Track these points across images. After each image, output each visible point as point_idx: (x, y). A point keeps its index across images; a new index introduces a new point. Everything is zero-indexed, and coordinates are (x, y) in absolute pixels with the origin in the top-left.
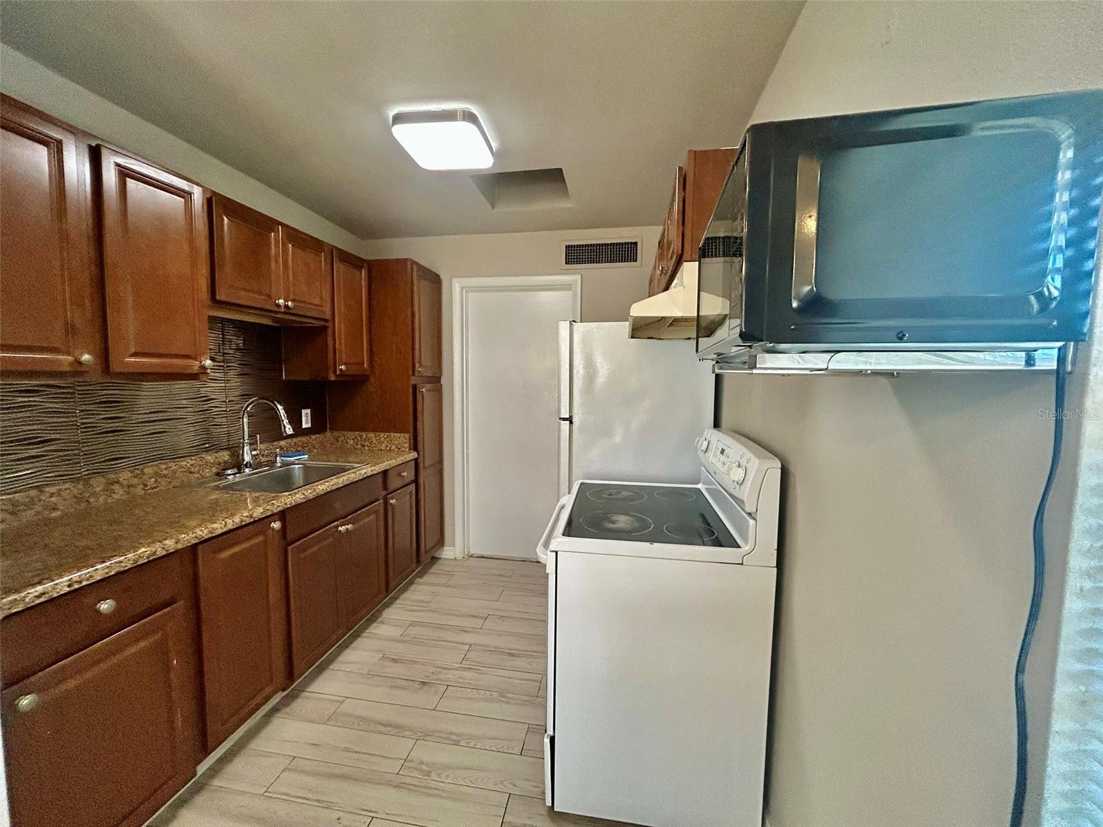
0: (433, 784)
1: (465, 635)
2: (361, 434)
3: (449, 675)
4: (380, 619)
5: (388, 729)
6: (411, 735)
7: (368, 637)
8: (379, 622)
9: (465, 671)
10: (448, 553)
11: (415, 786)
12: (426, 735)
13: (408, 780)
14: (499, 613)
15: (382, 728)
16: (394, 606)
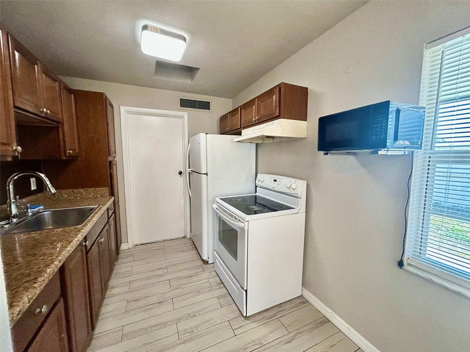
0: (197, 334)
1: (163, 277)
2: (74, 190)
3: (168, 295)
4: (109, 287)
5: (159, 326)
6: (172, 323)
7: (109, 297)
8: (110, 288)
9: (175, 290)
10: (125, 247)
11: (190, 338)
12: (179, 320)
13: (186, 338)
14: (171, 264)
15: (156, 328)
16: (112, 278)
